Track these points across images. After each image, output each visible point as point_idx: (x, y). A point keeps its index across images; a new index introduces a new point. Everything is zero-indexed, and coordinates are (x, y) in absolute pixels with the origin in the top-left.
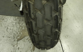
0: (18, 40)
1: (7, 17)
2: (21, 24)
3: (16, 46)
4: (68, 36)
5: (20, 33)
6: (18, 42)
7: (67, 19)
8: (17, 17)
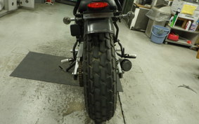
0: (64, 115)
1: (48, 83)
2: (68, 95)
3: (61, 121)
4: (137, 116)
5: (67, 107)
6: (65, 118)
7: (139, 93)
8: (62, 85)
